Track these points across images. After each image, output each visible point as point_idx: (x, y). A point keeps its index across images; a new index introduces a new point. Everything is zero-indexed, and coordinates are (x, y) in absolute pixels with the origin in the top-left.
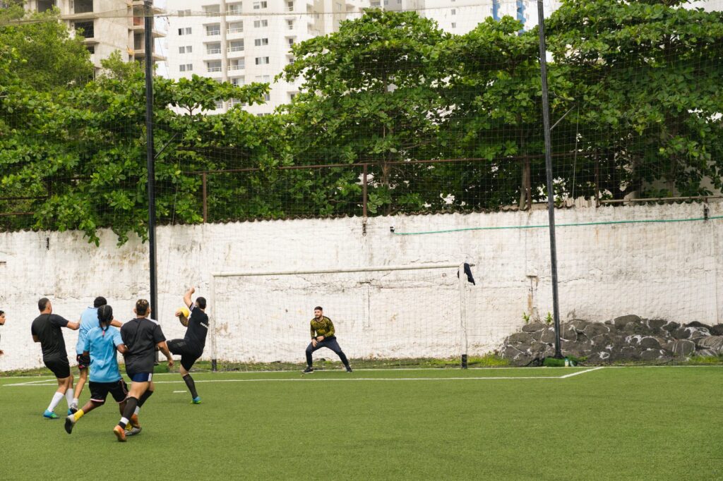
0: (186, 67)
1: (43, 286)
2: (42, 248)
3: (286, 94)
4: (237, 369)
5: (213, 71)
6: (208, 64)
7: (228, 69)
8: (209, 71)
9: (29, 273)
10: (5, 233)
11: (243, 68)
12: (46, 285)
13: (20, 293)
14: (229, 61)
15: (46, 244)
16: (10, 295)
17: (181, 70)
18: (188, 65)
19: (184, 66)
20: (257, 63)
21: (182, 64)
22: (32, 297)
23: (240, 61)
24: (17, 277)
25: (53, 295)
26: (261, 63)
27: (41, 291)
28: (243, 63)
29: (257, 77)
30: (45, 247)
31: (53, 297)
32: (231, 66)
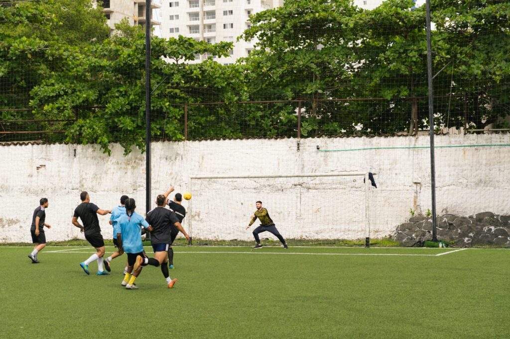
1: (71, 183)
2: (71, 156)
3: (245, 50)
4: (206, 244)
5: (193, 33)
6: (190, 28)
7: (203, 32)
8: (190, 33)
9: (61, 173)
10: (45, 145)
11: (215, 31)
12: (73, 182)
13: (55, 187)
14: (204, 26)
15: (73, 153)
16: (48, 189)
17: (171, 32)
18: (176, 28)
19: (173, 29)
20: (224, 28)
21: (172, 27)
22: (64, 191)
23: (212, 26)
24: (53, 176)
25: (78, 189)
26: (227, 28)
27: (70, 186)
28: (215, 27)
29: (224, 37)
30: (73, 155)
31: (78, 191)
32: (206, 30)
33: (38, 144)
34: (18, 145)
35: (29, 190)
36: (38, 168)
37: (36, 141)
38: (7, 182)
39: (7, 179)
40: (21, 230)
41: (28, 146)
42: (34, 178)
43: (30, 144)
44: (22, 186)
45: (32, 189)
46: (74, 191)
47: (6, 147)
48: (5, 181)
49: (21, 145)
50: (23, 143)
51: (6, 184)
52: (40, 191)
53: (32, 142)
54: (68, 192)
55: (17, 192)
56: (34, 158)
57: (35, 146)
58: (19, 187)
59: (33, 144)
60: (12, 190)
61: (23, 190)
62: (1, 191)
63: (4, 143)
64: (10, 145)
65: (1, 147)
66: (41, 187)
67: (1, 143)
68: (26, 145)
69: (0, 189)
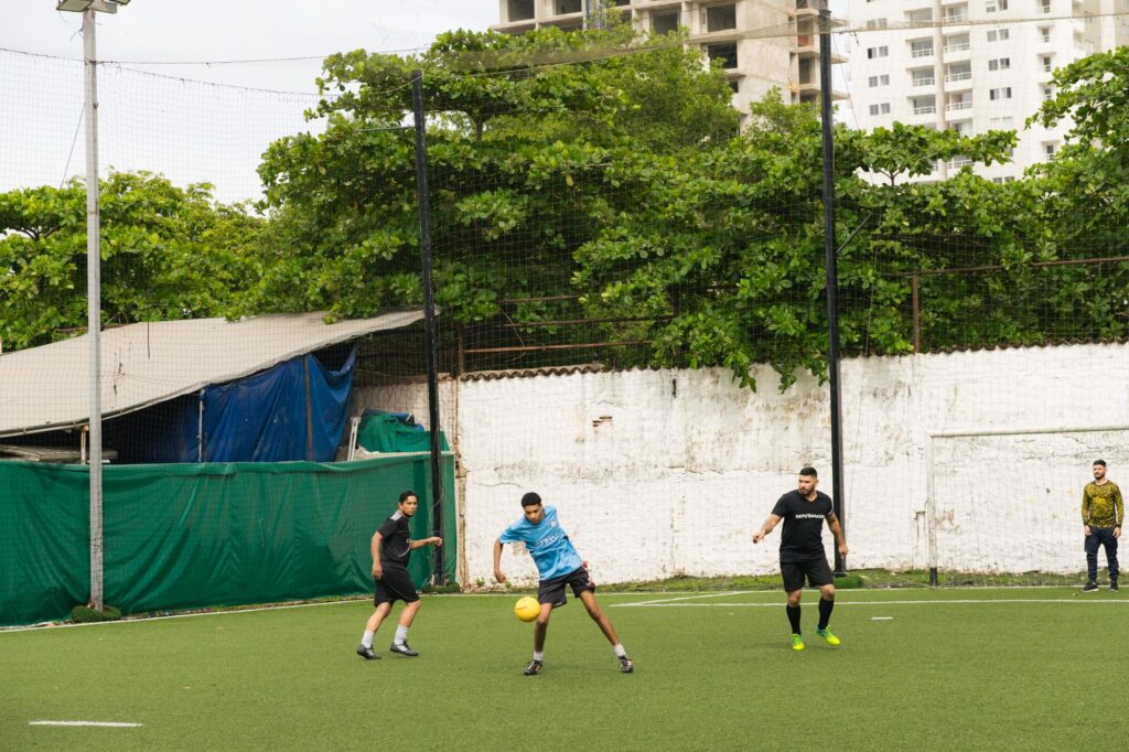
1: (668, 453)
2: (666, 395)
3: (1039, 146)
4: (970, 583)
5: (923, 113)
6: (915, 102)
7: (945, 109)
8: (916, 113)
9: (646, 434)
10: (610, 373)
11: (970, 106)
12: (672, 452)
13: (634, 464)
14: (947, 96)
15: (671, 389)
16: (619, 467)
17: (872, 113)
18: (883, 105)
19: (877, 106)
20: (992, 97)
21: (873, 103)
22: (652, 471)
23: (965, 95)
24: (628, 440)
25: (683, 467)
26: (998, 98)
27: (666, 460)
28: (971, 99)
29: (992, 119)
30: (671, 394)
31: (683, 470)
32: (950, 104)
33: (595, 372)
34: (552, 376)
35: (579, 472)
36: (596, 423)
37: (591, 365)
38: (531, 455)
39: (531, 449)
41: (573, 376)
42: (588, 446)
43: (577, 372)
44: (563, 463)
45: (583, 470)
46: (675, 470)
47: (526, 379)
48: (528, 454)
49: (559, 374)
50: (564, 371)
51: (528, 460)
52: (601, 473)
53: (582, 367)
54: (663, 474)
55: (553, 475)
56: (588, 402)
57: (589, 375)
58: (556, 466)
59: (583, 372)
60: (543, 471)
61: (566, 472)
62: (518, 476)
63: (522, 372)
64: (536, 375)
65: (516, 379)
66: (604, 465)
67: (515, 373)
68: (570, 373)
69: (517, 470)
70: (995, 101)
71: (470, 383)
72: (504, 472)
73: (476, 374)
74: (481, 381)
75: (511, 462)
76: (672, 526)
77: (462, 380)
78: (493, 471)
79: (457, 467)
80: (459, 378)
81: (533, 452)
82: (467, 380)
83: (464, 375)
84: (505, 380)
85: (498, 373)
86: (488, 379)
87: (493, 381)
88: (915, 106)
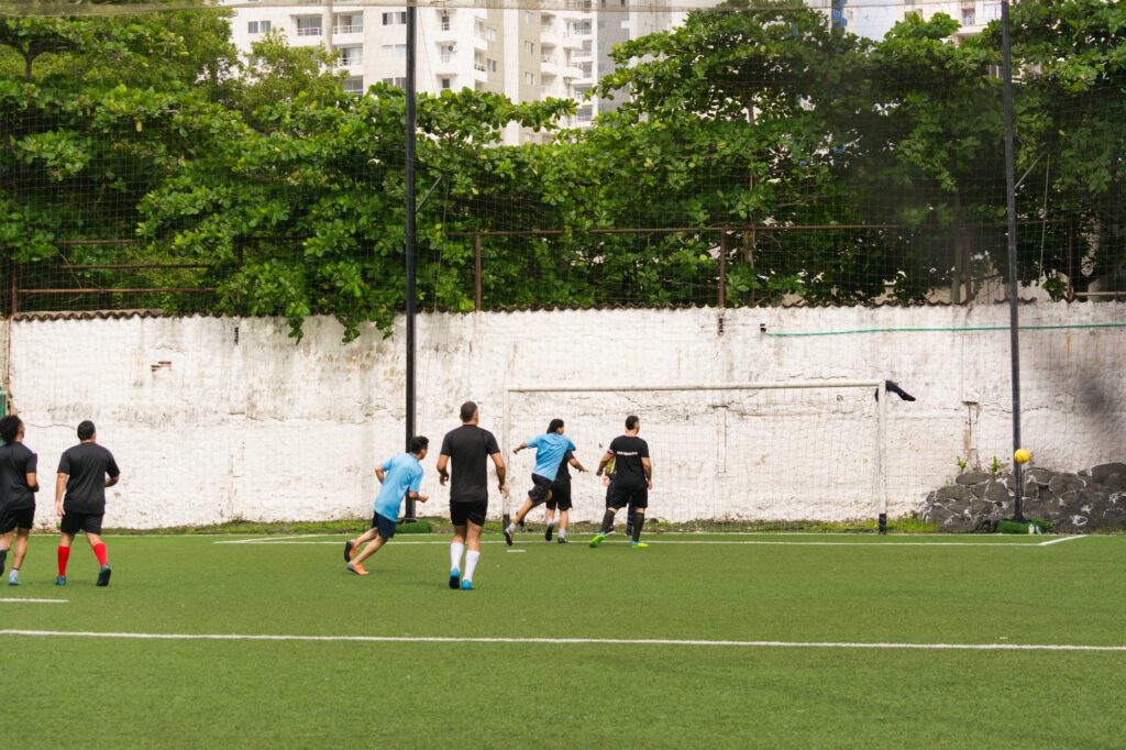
0: (259, 24)
1: (228, 399)
2: (227, 342)
3: (434, 78)
5: (307, 34)
6: (299, 21)
7: (332, 31)
8: (299, 34)
9: (206, 380)
10: (170, 318)
11: (360, 30)
12: (233, 398)
13: (193, 409)
14: (335, 17)
15: (233, 337)
16: (178, 412)
17: (250, 31)
18: (263, 23)
19: (256, 23)
20: (385, 22)
21: (252, 20)
22: (211, 417)
23: (354, 18)
24: (188, 386)
25: (243, 413)
26: (391, 23)
27: (226, 407)
28: (361, 21)
29: (384, 46)
30: (233, 342)
31: (243, 417)
32: (338, 27)
33: (155, 317)
34: (110, 318)
35: (136, 416)
36: (154, 368)
37: (152, 311)
38: (86, 397)
39: (87, 391)
40: (118, 500)
41: (132, 321)
42: (147, 390)
43: (136, 316)
44: (120, 406)
45: (141, 414)
46: (235, 417)
47: (84, 322)
48: (83, 396)
49: (117, 317)
50: (123, 315)
51: (84, 402)
52: (159, 417)
53: (142, 311)
54: (223, 420)
55: (109, 418)
56: (146, 347)
57: (149, 321)
58: (112, 409)
59: (143, 317)
60: (98, 414)
61: (123, 415)
62: (73, 418)
63: (79, 314)
64: (93, 317)
65: (72, 321)
66: (163, 409)
67: (72, 315)
68: (129, 317)
69: (71, 412)
70: (388, 26)
71: (23, 323)
72: (58, 414)
73: (31, 314)
74: (36, 322)
75: (65, 403)
76: (231, 471)
77: (15, 320)
78: (46, 413)
79: (9, 407)
80: (12, 318)
81: (88, 394)
82: (21, 319)
83: (18, 315)
84: (60, 321)
85: (54, 314)
86: (42, 319)
87: (48, 322)
88: (299, 26)
